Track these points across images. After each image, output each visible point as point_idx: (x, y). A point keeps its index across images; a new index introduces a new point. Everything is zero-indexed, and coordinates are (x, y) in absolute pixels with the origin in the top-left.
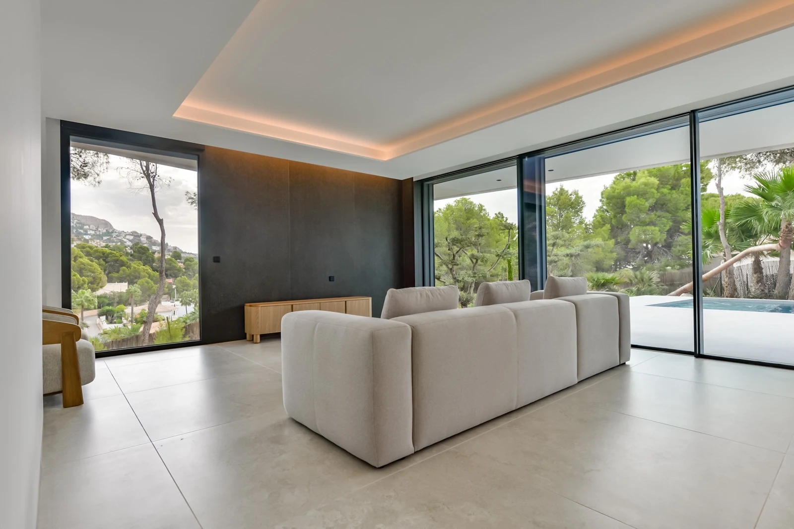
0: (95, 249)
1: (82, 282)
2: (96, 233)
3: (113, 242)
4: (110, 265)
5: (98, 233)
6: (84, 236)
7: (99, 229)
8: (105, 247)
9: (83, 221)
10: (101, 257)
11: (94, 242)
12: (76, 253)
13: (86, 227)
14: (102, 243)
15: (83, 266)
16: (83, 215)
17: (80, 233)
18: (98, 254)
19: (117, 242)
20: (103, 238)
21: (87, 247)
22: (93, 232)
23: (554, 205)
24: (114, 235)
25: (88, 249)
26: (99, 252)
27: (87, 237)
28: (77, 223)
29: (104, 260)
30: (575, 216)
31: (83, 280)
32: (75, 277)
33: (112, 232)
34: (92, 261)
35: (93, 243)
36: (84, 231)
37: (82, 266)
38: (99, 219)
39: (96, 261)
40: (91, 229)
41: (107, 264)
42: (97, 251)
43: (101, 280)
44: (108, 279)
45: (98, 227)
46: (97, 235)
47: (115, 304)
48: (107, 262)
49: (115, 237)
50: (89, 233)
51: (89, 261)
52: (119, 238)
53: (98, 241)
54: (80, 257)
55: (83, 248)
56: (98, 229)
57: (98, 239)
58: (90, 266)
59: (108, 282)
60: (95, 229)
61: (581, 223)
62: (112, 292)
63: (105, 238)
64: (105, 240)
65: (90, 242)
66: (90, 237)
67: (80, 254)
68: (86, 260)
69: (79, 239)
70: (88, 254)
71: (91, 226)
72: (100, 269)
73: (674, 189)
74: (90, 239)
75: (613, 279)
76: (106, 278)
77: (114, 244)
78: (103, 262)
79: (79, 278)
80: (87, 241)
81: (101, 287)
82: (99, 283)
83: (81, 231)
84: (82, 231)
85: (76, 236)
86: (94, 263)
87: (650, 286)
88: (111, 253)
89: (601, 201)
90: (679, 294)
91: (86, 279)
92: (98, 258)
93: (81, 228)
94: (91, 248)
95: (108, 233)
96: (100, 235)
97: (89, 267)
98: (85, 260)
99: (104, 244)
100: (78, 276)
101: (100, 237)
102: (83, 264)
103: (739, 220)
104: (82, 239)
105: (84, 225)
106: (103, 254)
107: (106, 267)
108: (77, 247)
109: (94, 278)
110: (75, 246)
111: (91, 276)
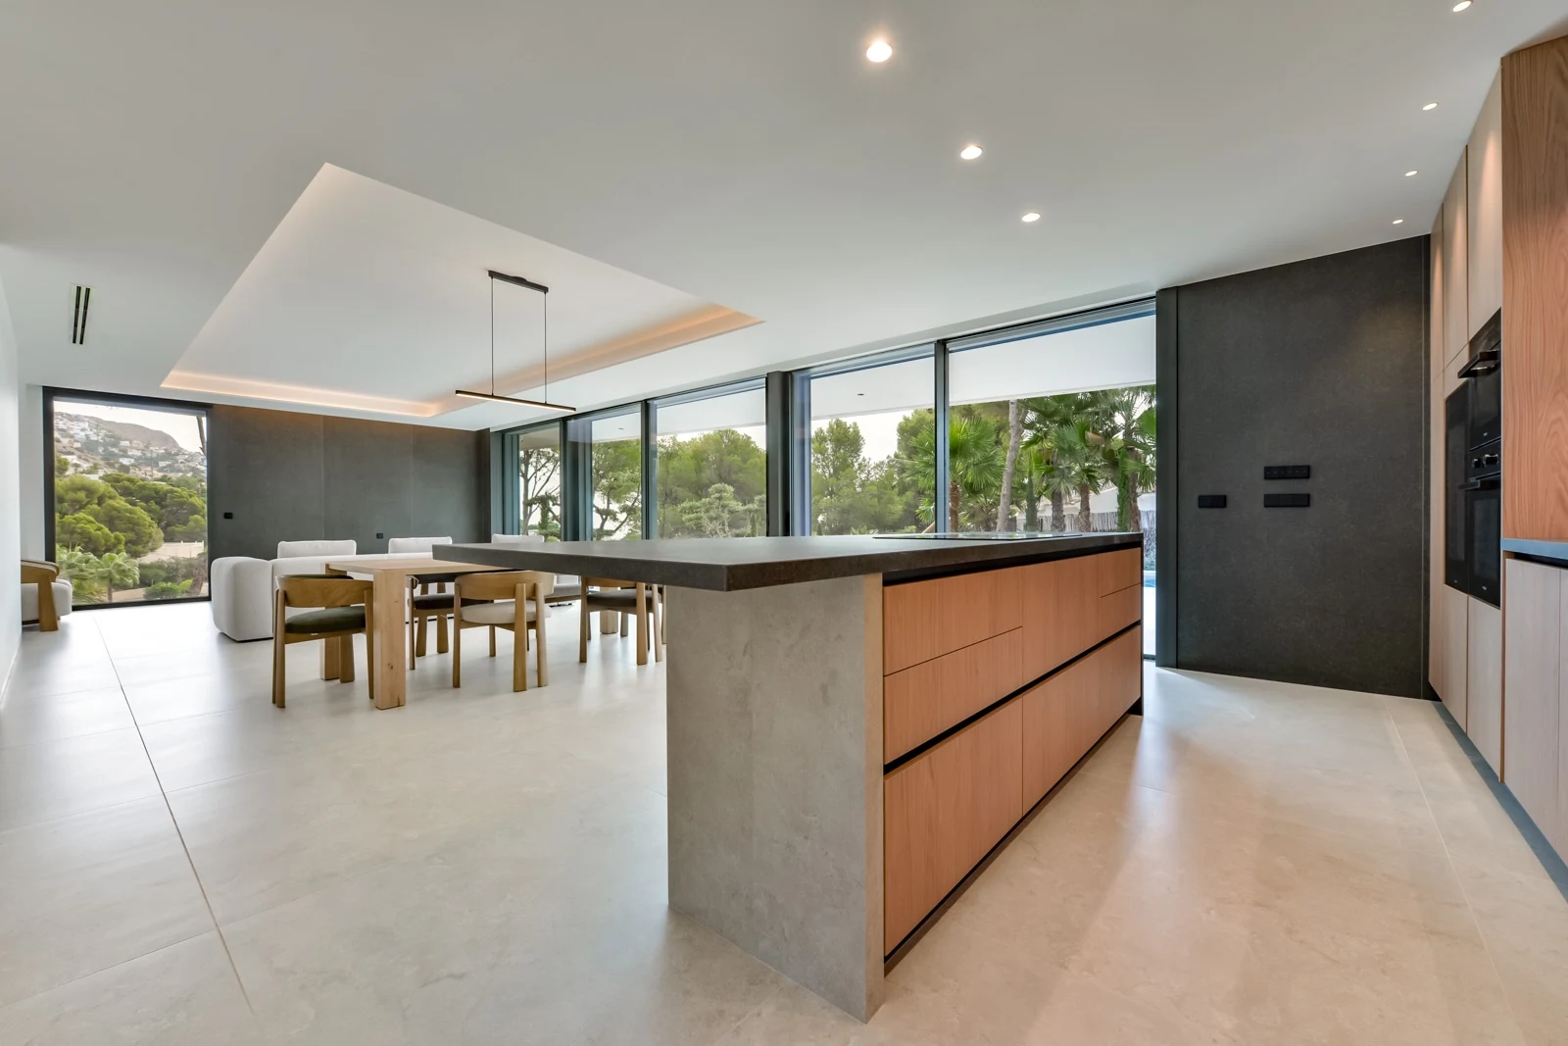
0: (141, 483)
1: (113, 540)
2: (144, 454)
3: (179, 471)
4: (170, 512)
5: (149, 455)
6: (121, 460)
7: (151, 448)
8: (161, 480)
9: (118, 433)
10: (153, 498)
11: (140, 470)
12: (102, 490)
13: (125, 443)
14: (155, 472)
15: (115, 512)
16: (118, 421)
17: (113, 455)
18: (146, 492)
19: (186, 472)
20: (157, 464)
21: (123, 480)
22: (139, 453)
24: (180, 459)
25: (127, 483)
26: (149, 489)
27: (125, 461)
28: (106, 436)
29: (156, 503)
31: (116, 538)
32: (100, 532)
33: (177, 454)
34: (134, 504)
35: (137, 474)
36: (121, 451)
38: (152, 431)
39: (143, 504)
40: (133, 448)
41: (164, 510)
42: (143, 487)
43: (151, 537)
44: (165, 536)
45: (149, 444)
46: (146, 459)
47: (180, 579)
48: (163, 507)
49: (182, 463)
50: (130, 453)
51: (127, 504)
52: (192, 464)
53: (149, 469)
54: (110, 498)
55: (119, 480)
56: (148, 448)
57: (148, 465)
58: (131, 513)
59: (165, 541)
60: (142, 448)
62: (173, 558)
63: (162, 464)
64: (165, 467)
65: (132, 471)
66: (132, 461)
67: (111, 493)
68: (123, 503)
69: (111, 465)
70: (126, 493)
71: (135, 442)
72: (149, 519)
74: (132, 465)
76: (162, 535)
77: (180, 474)
78: (154, 506)
79: (107, 535)
80: (125, 468)
81: (153, 550)
82: (147, 542)
83: (114, 449)
84: (115, 450)
85: (104, 459)
86: (138, 509)
88: (172, 492)
91: (121, 536)
92: (146, 499)
93: (114, 445)
94: (131, 480)
95: (168, 455)
96: (151, 459)
97: (128, 515)
98: (121, 502)
99: (160, 475)
100: (106, 530)
101: (152, 462)
102: (115, 509)
104: (117, 466)
105: (120, 439)
106: (157, 491)
107: (162, 515)
108: (105, 478)
109: (137, 534)
110: (101, 478)
111: (132, 530)
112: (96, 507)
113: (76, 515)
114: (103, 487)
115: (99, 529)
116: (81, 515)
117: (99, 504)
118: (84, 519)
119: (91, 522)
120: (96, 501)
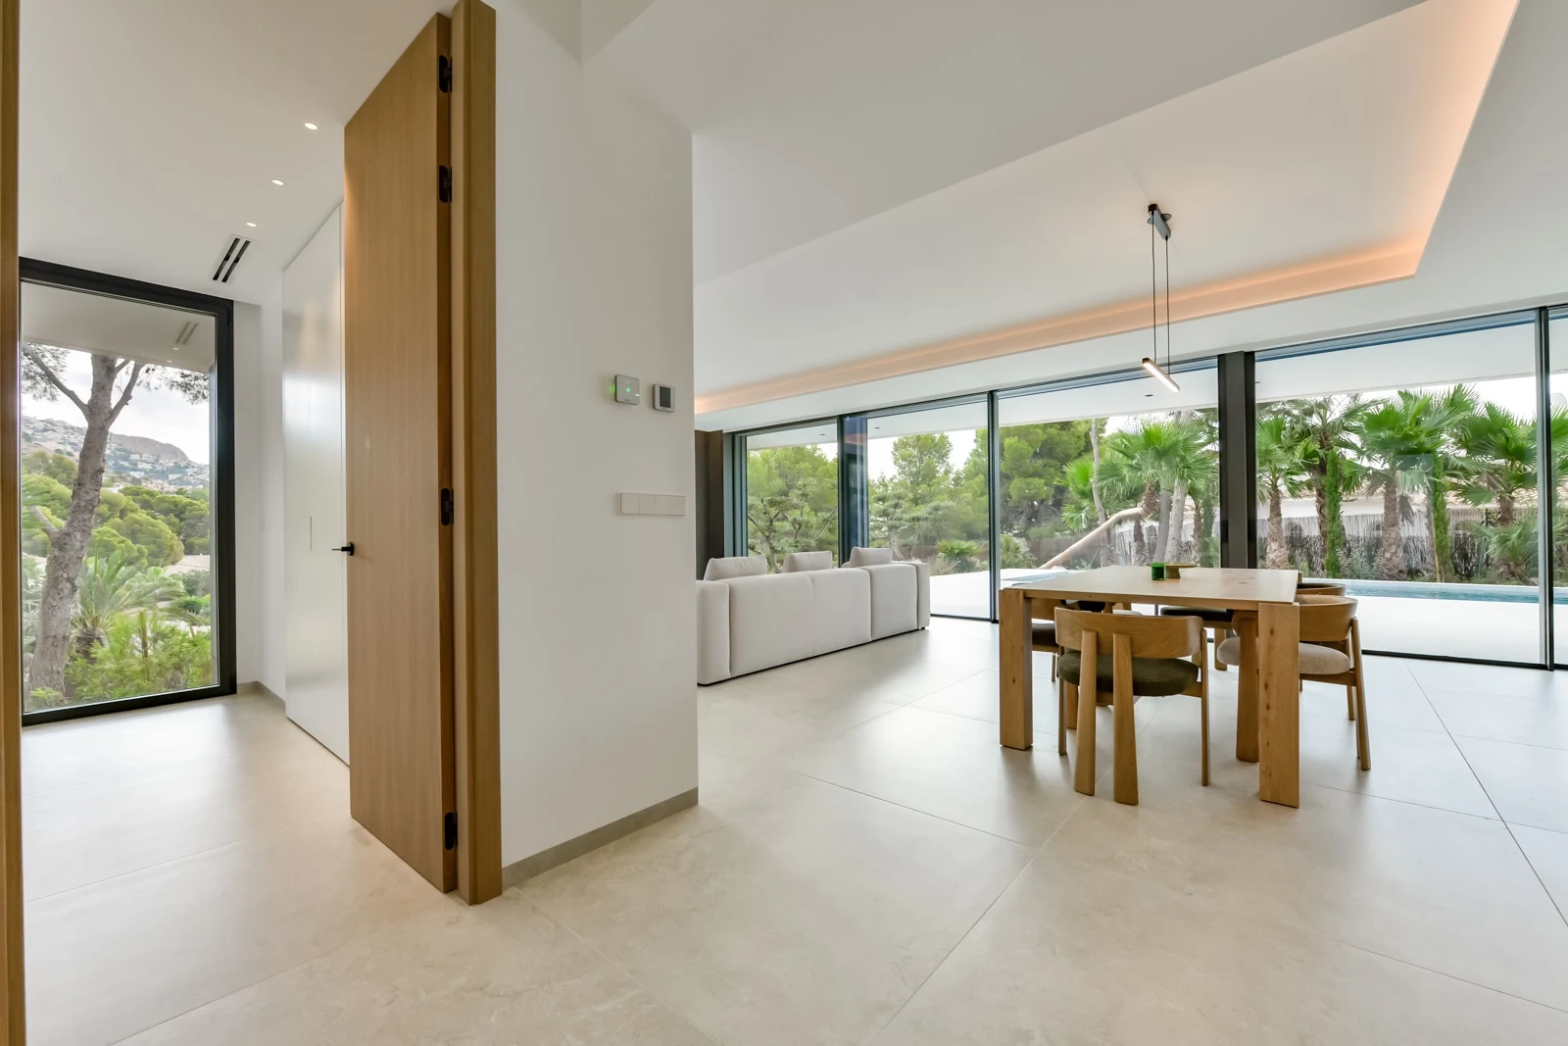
0: (160, 496)
1: (136, 554)
2: (154, 467)
3: (189, 484)
4: (188, 525)
5: (159, 468)
6: (132, 473)
7: (161, 461)
8: (177, 493)
9: (128, 446)
10: (172, 511)
11: (152, 483)
12: (124, 503)
13: (134, 457)
14: (166, 485)
16: (128, 435)
17: (124, 468)
18: (165, 505)
19: (194, 485)
20: (168, 477)
21: (142, 493)
22: (148, 467)
23: (914, 447)
24: (190, 471)
25: (146, 496)
26: (168, 502)
27: (137, 475)
28: (117, 449)
29: (176, 516)
30: (939, 463)
31: (139, 551)
32: (123, 545)
33: (186, 467)
34: (154, 517)
35: (153, 486)
36: (131, 464)
37: (136, 526)
38: (161, 444)
39: (163, 517)
40: (143, 461)
41: (182, 523)
42: (162, 500)
43: (172, 550)
44: (186, 548)
45: (159, 457)
46: (157, 472)
47: (200, 592)
48: (182, 520)
49: (191, 475)
50: (139, 467)
51: (148, 517)
52: (201, 477)
53: (160, 481)
54: (132, 511)
55: (136, 494)
56: (158, 461)
57: (158, 479)
58: (153, 526)
59: (186, 554)
60: (152, 461)
61: (947, 472)
62: (193, 571)
63: (172, 477)
64: (175, 480)
65: (144, 484)
66: (142, 474)
67: (132, 505)
68: (144, 515)
69: (124, 479)
70: (146, 505)
71: (145, 455)
72: (170, 532)
73: (1065, 430)
74: (145, 479)
75: (969, 549)
76: (183, 547)
77: (191, 487)
78: (177, 520)
79: (130, 548)
80: (139, 482)
81: (173, 563)
82: (168, 555)
83: (124, 463)
84: (126, 464)
85: (115, 473)
86: (159, 521)
87: (1016, 557)
88: (191, 504)
89: (975, 441)
90: (1050, 567)
91: (144, 548)
92: (166, 513)
93: (126, 459)
94: (151, 494)
95: (177, 468)
96: (163, 472)
97: (150, 528)
98: (142, 515)
99: (172, 488)
100: (129, 542)
101: (163, 475)
102: (137, 522)
103: (1104, 479)
104: (129, 479)
105: (131, 453)
106: (176, 504)
107: (181, 528)
108: (125, 492)
109: (159, 547)
110: (120, 491)
111: (154, 542)
112: (118, 520)
113: (100, 529)
114: (125, 500)
115: (123, 542)
116: (105, 528)
117: (121, 517)
118: (108, 532)
119: (114, 535)
120: (118, 514)
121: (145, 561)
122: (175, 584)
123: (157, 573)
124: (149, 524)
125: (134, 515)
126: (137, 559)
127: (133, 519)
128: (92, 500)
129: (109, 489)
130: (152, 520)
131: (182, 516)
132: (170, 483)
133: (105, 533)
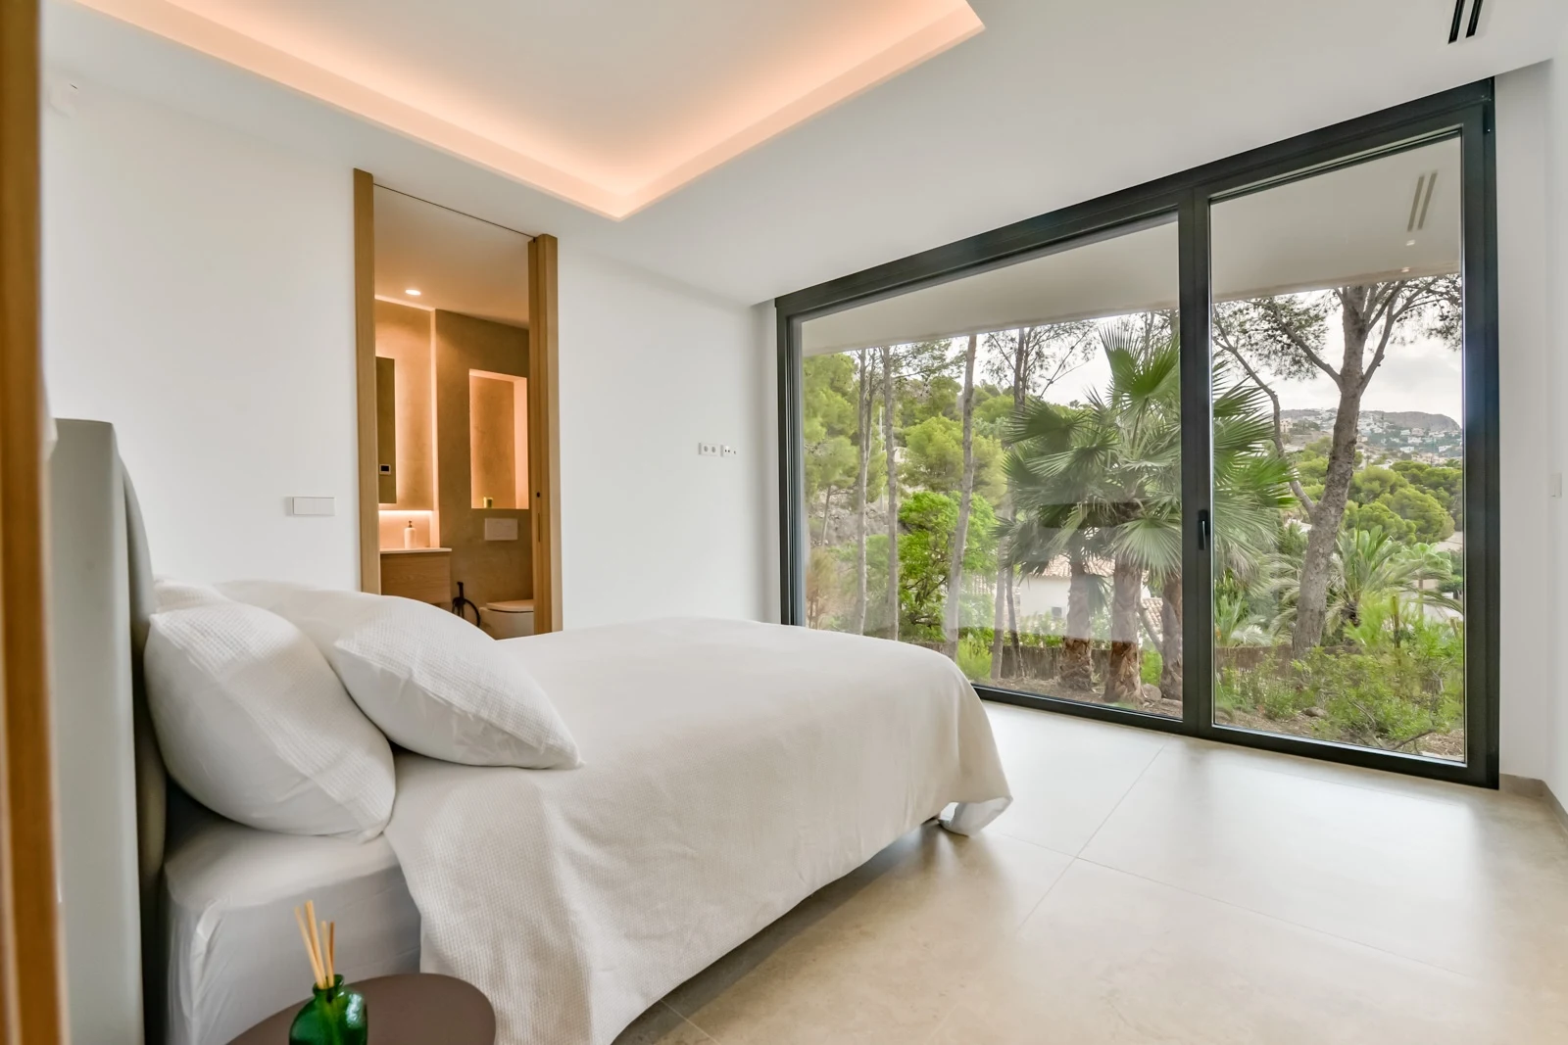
121: (1413, 536)
122: (1442, 563)
123: (1423, 550)
124: (1417, 498)
125: (1403, 490)
126: (1407, 533)
127: (1401, 493)
128: (1345, 474)
129: (1380, 466)
130: (1421, 495)
131: (1453, 489)
132: (1440, 455)
133: (1376, 508)
